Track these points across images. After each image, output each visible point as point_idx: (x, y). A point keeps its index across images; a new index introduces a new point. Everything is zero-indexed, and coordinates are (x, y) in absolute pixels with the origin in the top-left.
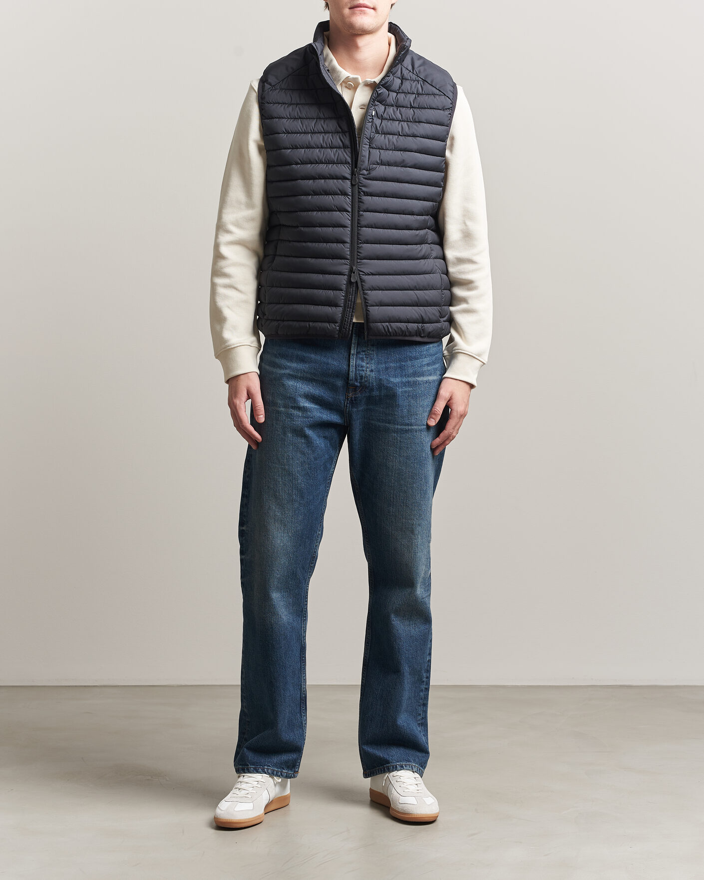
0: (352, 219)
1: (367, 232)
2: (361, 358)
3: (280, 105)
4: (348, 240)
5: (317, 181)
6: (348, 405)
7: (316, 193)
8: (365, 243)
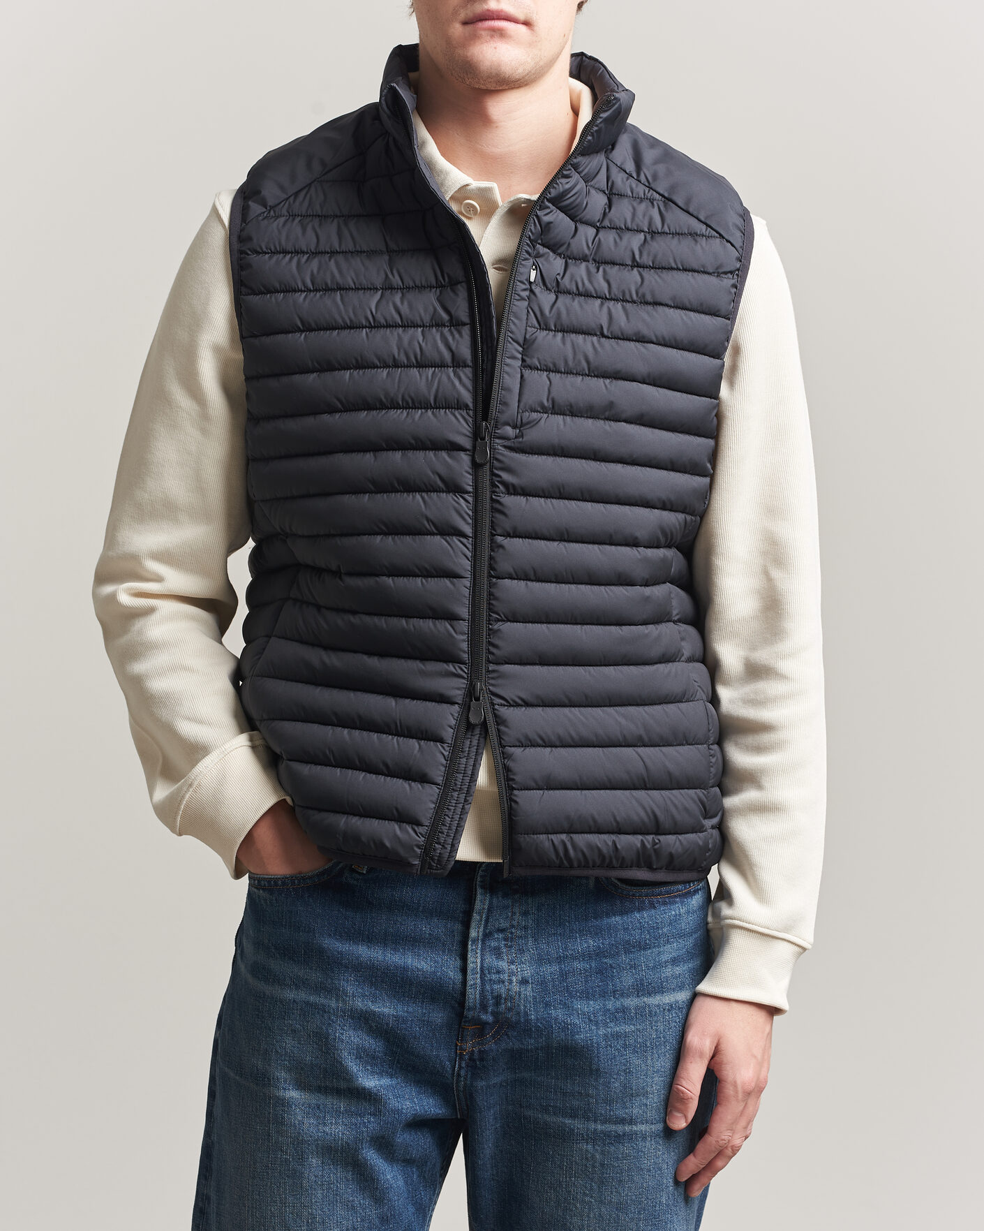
0: (475, 556)
1: (515, 590)
2: (495, 948)
3: (288, 257)
4: (464, 612)
5: (384, 455)
6: (463, 1073)
7: (381, 486)
8: (509, 620)
